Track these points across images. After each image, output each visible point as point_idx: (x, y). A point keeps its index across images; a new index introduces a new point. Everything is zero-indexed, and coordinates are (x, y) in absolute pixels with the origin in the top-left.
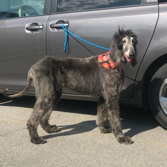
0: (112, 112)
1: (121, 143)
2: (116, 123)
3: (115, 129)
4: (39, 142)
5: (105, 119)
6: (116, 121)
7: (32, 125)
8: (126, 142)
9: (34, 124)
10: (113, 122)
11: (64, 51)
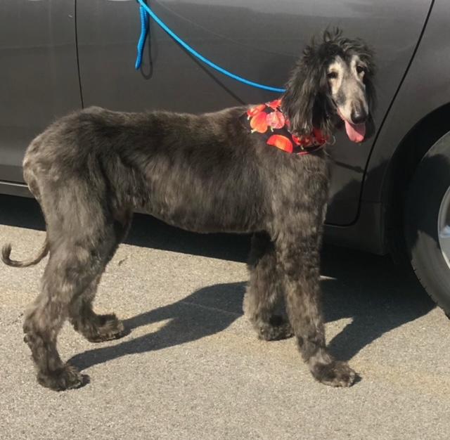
0: (299, 287)
1: (320, 382)
2: (308, 320)
3: (305, 337)
4: (64, 383)
5: (272, 298)
6: (308, 313)
7: (39, 329)
8: (336, 380)
9: (47, 327)
10: (300, 315)
11: (138, 68)
